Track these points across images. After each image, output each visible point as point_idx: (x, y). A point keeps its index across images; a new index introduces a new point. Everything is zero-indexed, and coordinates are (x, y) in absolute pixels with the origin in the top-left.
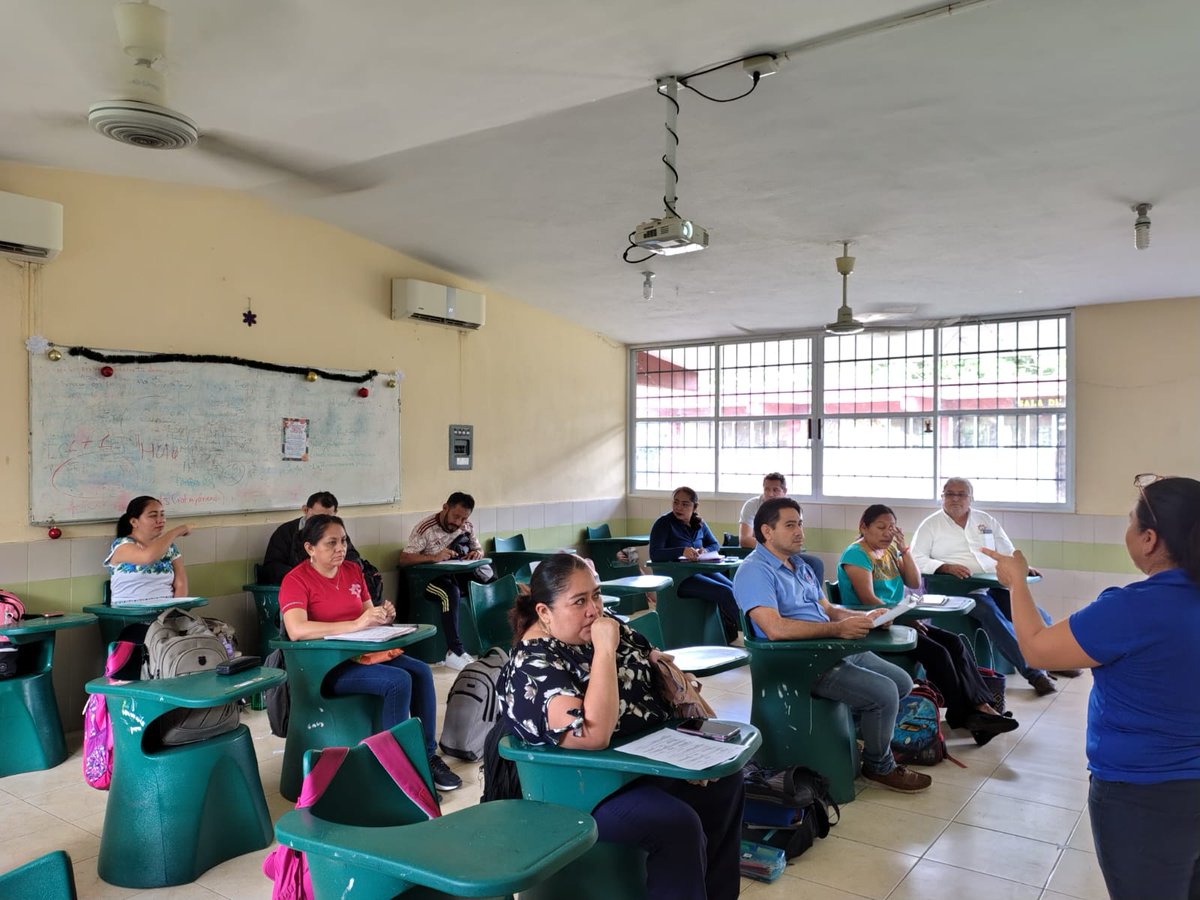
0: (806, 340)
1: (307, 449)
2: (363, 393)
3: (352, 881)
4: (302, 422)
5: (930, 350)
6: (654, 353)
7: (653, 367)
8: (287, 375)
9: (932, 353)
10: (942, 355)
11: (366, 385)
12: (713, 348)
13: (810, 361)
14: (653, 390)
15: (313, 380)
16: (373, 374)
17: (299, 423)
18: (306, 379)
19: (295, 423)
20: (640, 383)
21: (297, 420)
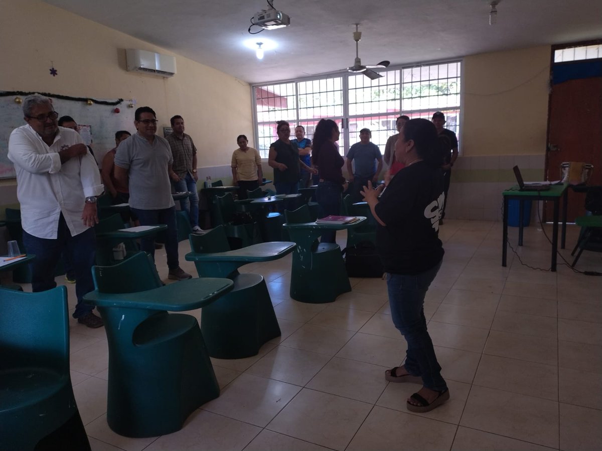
0: (339, 78)
1: (92, 140)
2: (117, 111)
3: (123, 316)
4: (87, 126)
5: (398, 81)
6: (265, 88)
7: (265, 96)
8: (77, 102)
9: (399, 82)
10: (403, 83)
11: (118, 106)
12: (294, 84)
13: (342, 89)
14: (266, 108)
15: (90, 104)
16: (121, 100)
17: (85, 127)
18: (87, 104)
19: (84, 127)
20: (259, 104)
21: (85, 126)
